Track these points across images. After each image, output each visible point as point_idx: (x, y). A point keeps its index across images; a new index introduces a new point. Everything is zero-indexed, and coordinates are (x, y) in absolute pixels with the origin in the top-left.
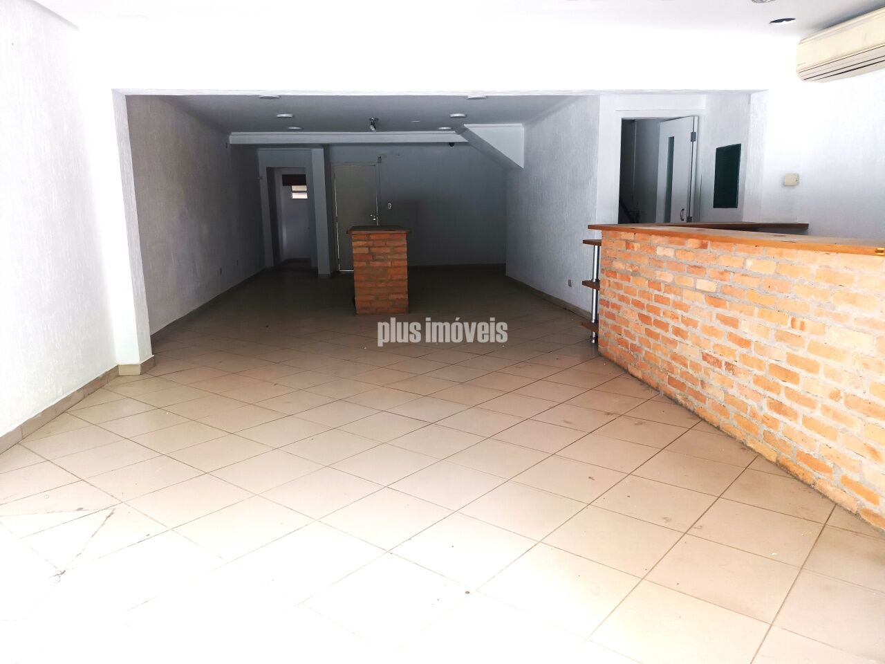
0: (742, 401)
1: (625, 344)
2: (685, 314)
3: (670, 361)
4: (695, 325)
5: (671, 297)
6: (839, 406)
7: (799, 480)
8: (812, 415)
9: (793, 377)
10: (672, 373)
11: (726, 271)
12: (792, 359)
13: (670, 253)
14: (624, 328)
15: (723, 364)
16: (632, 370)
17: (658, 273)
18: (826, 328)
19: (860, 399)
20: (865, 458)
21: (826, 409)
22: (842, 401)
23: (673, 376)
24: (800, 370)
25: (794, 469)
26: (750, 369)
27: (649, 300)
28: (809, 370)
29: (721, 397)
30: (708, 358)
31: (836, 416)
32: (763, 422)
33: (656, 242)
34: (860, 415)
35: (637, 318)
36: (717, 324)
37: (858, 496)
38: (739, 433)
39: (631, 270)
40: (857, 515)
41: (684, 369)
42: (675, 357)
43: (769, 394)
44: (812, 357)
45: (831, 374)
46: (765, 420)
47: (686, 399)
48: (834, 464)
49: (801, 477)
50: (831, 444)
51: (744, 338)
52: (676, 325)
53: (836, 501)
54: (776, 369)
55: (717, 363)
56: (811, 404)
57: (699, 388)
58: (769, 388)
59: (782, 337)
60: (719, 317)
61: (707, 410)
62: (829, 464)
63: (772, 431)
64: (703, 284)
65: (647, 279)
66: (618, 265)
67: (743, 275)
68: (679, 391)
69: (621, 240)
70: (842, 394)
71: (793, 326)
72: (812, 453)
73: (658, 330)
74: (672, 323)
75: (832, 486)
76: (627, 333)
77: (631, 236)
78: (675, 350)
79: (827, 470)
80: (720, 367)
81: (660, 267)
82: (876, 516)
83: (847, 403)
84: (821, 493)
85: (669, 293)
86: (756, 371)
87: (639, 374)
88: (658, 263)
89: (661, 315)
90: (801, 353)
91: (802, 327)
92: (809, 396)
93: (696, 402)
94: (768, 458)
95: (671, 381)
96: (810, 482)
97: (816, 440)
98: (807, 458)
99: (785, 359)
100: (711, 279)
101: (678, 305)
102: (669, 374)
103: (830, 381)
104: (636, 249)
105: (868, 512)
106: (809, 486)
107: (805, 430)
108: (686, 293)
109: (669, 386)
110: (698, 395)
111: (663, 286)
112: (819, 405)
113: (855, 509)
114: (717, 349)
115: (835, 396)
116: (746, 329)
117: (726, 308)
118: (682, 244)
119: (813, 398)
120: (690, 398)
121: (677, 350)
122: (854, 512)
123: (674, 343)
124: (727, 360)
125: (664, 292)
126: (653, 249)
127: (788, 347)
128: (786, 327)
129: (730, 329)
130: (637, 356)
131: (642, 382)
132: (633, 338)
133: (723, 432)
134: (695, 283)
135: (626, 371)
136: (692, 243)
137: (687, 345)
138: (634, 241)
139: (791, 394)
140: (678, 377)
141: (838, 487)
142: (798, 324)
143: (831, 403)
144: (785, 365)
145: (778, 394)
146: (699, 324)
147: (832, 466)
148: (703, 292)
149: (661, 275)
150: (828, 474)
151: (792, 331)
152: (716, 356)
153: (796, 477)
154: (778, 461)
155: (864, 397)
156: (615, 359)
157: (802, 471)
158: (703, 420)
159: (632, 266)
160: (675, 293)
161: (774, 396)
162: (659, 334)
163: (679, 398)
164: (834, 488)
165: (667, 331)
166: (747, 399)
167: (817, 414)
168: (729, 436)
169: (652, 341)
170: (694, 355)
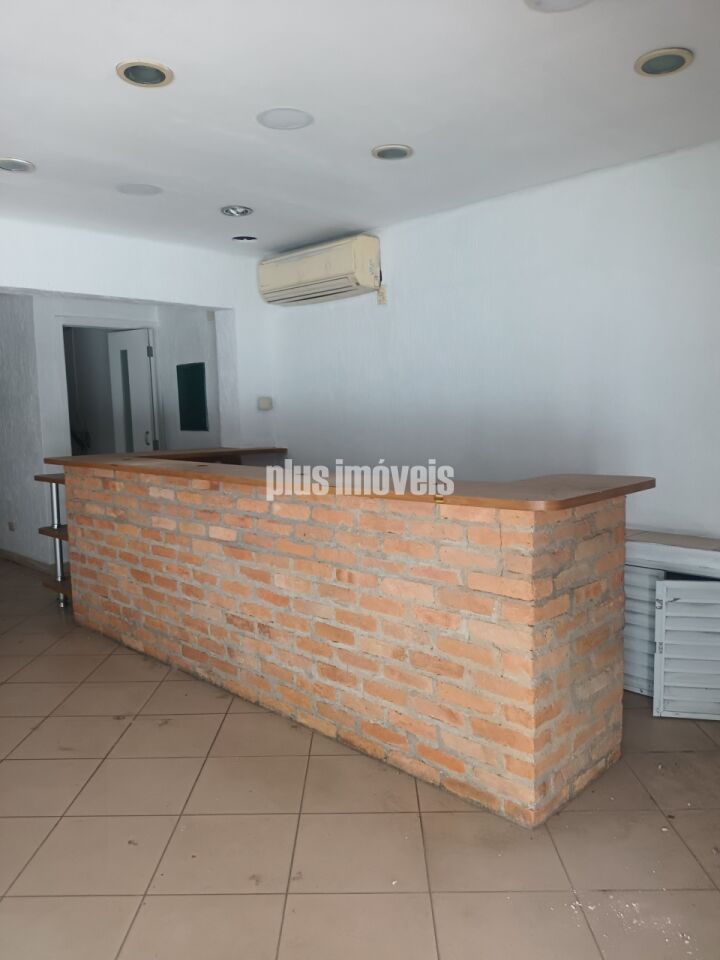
0: (285, 669)
1: (115, 608)
2: (197, 568)
3: (182, 626)
4: (213, 581)
5: (177, 548)
6: (405, 665)
7: (367, 755)
8: (376, 678)
9: (348, 637)
10: (187, 641)
11: (247, 516)
12: (342, 616)
13: (168, 494)
14: (111, 588)
15: (256, 626)
16: (127, 640)
17: (155, 519)
18: (379, 580)
19: (428, 657)
20: (442, 721)
21: (391, 671)
22: (408, 660)
23: (188, 645)
24: (355, 628)
25: (359, 743)
26: (292, 630)
27: (145, 552)
28: (365, 628)
29: (256, 666)
30: (235, 620)
31: (402, 677)
32: (315, 691)
33: (148, 481)
34: (430, 673)
35: (130, 575)
36: (242, 579)
37: (439, 766)
38: (286, 708)
39: (115, 516)
40: (441, 787)
41: (203, 635)
42: (188, 622)
43: (318, 657)
44: (366, 612)
45: (392, 630)
46: (317, 688)
47: (209, 672)
48: (407, 732)
49: (369, 752)
50: (401, 709)
51: (279, 594)
52: (187, 582)
53: (415, 773)
54: (324, 628)
55: (248, 625)
56: (371, 666)
57: (226, 657)
58: (318, 651)
59: (327, 591)
60: (243, 570)
61: (241, 684)
62: (402, 733)
63: (327, 701)
64: (218, 532)
65: (138, 526)
66: (93, 509)
67: (269, 521)
68: (198, 663)
69: (94, 477)
70: (407, 652)
71: (339, 578)
72: (378, 722)
73: (162, 590)
74: (180, 579)
75: (408, 758)
76: (116, 594)
77: (109, 474)
78: (187, 613)
79: (401, 740)
80: (252, 630)
81: (156, 511)
82: (463, 786)
83: (413, 662)
84: (395, 768)
85: (172, 543)
86: (299, 632)
87: (139, 646)
88: (153, 506)
89: (164, 569)
90: (352, 608)
91: (351, 579)
92: (368, 657)
93: (223, 674)
94: (326, 734)
95: (186, 651)
96: (381, 756)
97: (383, 707)
98: (375, 729)
99: (334, 617)
100: (228, 527)
101: (188, 558)
102: (183, 643)
103: (390, 638)
104: (118, 489)
105: (453, 782)
106: (381, 763)
107: (367, 696)
108: (196, 543)
109: (184, 658)
110: (225, 666)
111: (163, 535)
112: (381, 666)
113: (438, 780)
114: (245, 609)
115: (399, 654)
116: (280, 583)
117: (253, 560)
118: (186, 484)
119: (373, 659)
120: (214, 669)
121: (191, 612)
122: (438, 784)
123: (186, 604)
124: (260, 621)
125: (166, 542)
126: (144, 489)
127: (336, 602)
128: (331, 580)
129: (259, 584)
130: (134, 623)
131: (145, 656)
132: (125, 600)
133: (265, 708)
134: (207, 531)
135: (120, 643)
136: (198, 484)
137: (205, 605)
138: (114, 479)
139: (346, 656)
140: (196, 647)
141: (414, 758)
142: (345, 575)
143: (396, 663)
144: (334, 623)
145: (330, 657)
146: (218, 580)
147: (405, 734)
148: (219, 541)
149: (158, 522)
150: (401, 745)
151: (338, 584)
152: (244, 617)
153: (363, 753)
154: (338, 736)
155: (432, 654)
156: (101, 629)
157: (369, 744)
158: (236, 696)
159: (115, 510)
160: (181, 543)
161: (325, 659)
162: (163, 595)
163: (200, 672)
164: (411, 760)
165: (174, 588)
166: (291, 665)
167: (381, 676)
168: (272, 712)
169: (154, 603)
170: (216, 618)
